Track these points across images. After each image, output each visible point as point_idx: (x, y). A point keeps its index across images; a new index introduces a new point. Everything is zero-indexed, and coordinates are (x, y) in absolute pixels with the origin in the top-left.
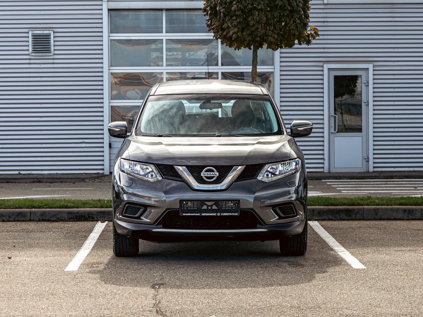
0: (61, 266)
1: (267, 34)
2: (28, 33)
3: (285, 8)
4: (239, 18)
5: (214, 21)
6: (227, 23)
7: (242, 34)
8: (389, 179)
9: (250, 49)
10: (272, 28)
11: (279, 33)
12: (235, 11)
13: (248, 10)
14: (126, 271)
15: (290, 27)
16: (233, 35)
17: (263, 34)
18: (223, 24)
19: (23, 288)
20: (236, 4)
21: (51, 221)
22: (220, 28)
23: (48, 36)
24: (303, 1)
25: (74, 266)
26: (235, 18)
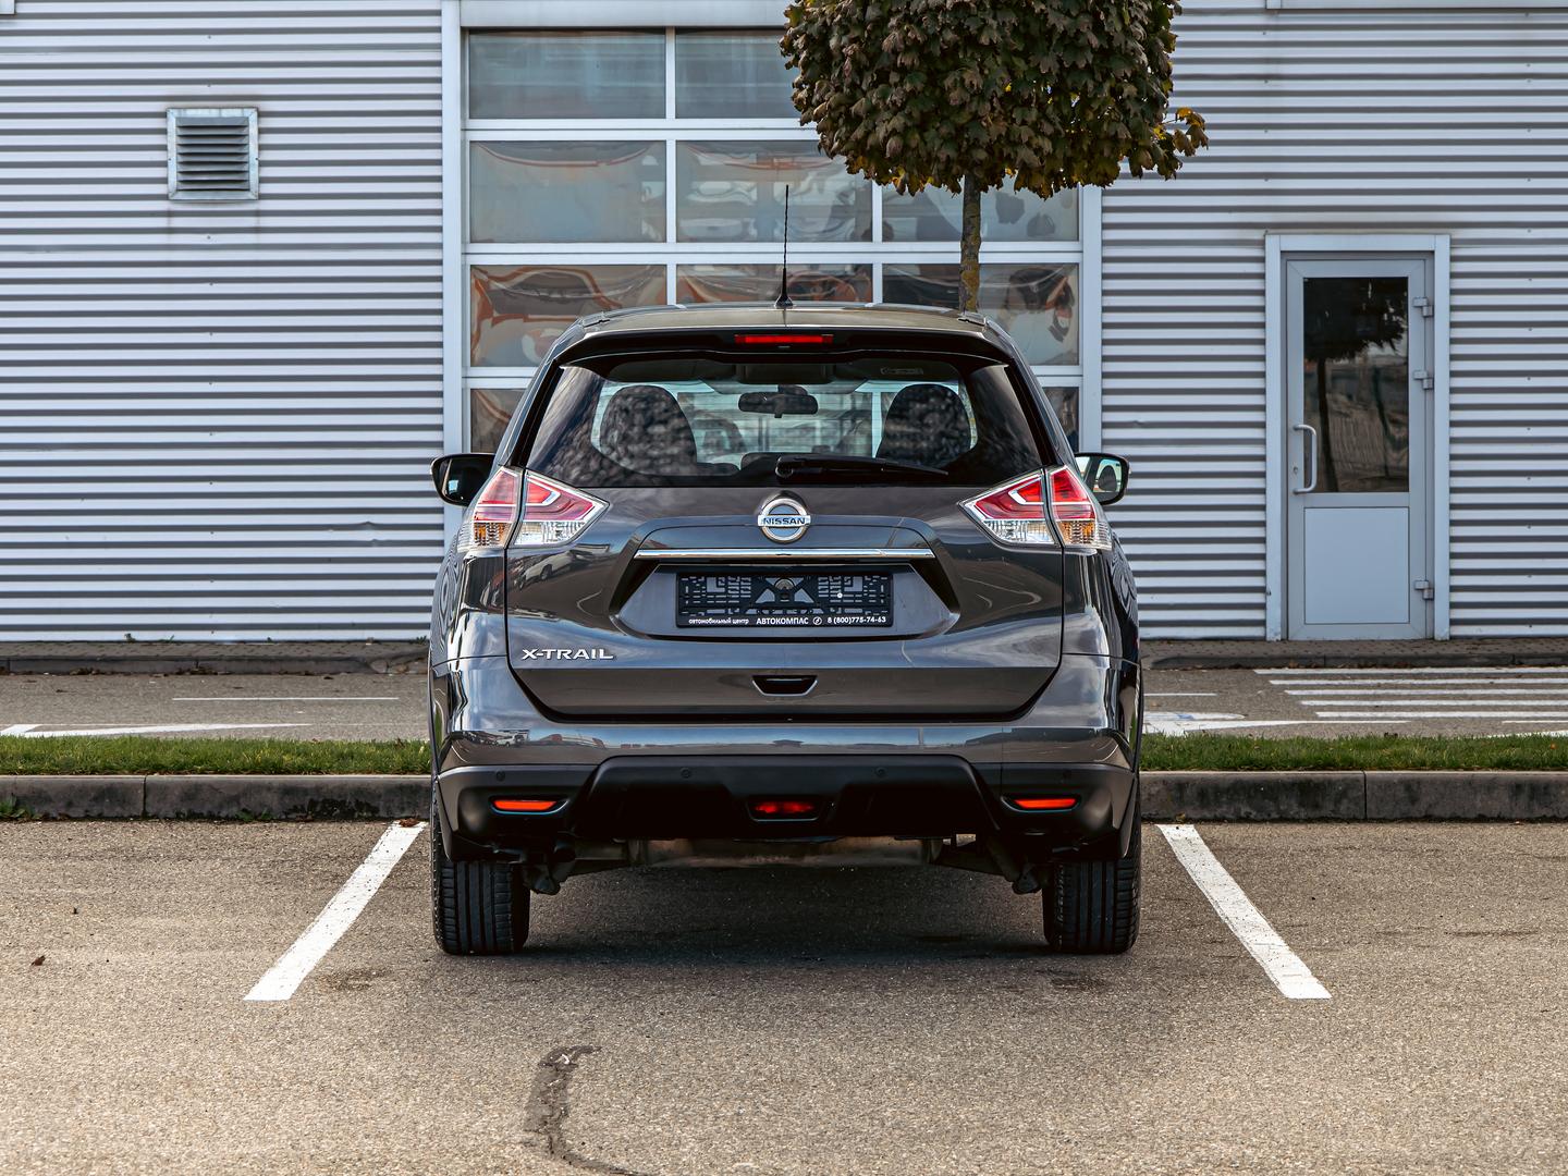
0: (234, 983)
1: (1012, 138)
2: (162, 115)
3: (1080, 41)
4: (911, 82)
5: (820, 87)
6: (868, 95)
7: (922, 138)
8: (1506, 666)
9: (956, 189)
10: (1033, 115)
11: (1057, 132)
12: (895, 52)
13: (941, 48)
14: (464, 1001)
15: (1099, 110)
16: (886, 139)
17: (999, 135)
18: (853, 99)
19: (87, 1061)
20: (899, 26)
21: (219, 818)
22: (840, 116)
23: (239, 128)
24: (1148, 14)
25: (280, 982)
26: (897, 80)
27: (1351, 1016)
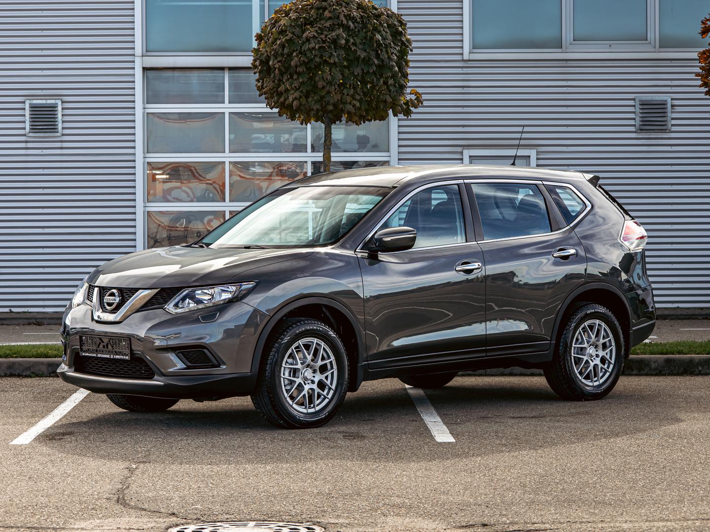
0: (8, 438)
1: (343, 101)
2: (24, 102)
3: (370, 62)
4: (302, 78)
5: (266, 81)
6: (285, 84)
7: (307, 101)
9: (322, 122)
10: (352, 92)
11: (361, 99)
12: (296, 66)
13: (314, 65)
14: (100, 444)
15: (379, 90)
16: (293, 101)
17: (338, 100)
18: (279, 85)
20: (297, 56)
21: (22, 376)
22: (274, 93)
23: (54, 107)
24: (398, 51)
25: (26, 438)
26: (296, 77)
27: (462, 448)
